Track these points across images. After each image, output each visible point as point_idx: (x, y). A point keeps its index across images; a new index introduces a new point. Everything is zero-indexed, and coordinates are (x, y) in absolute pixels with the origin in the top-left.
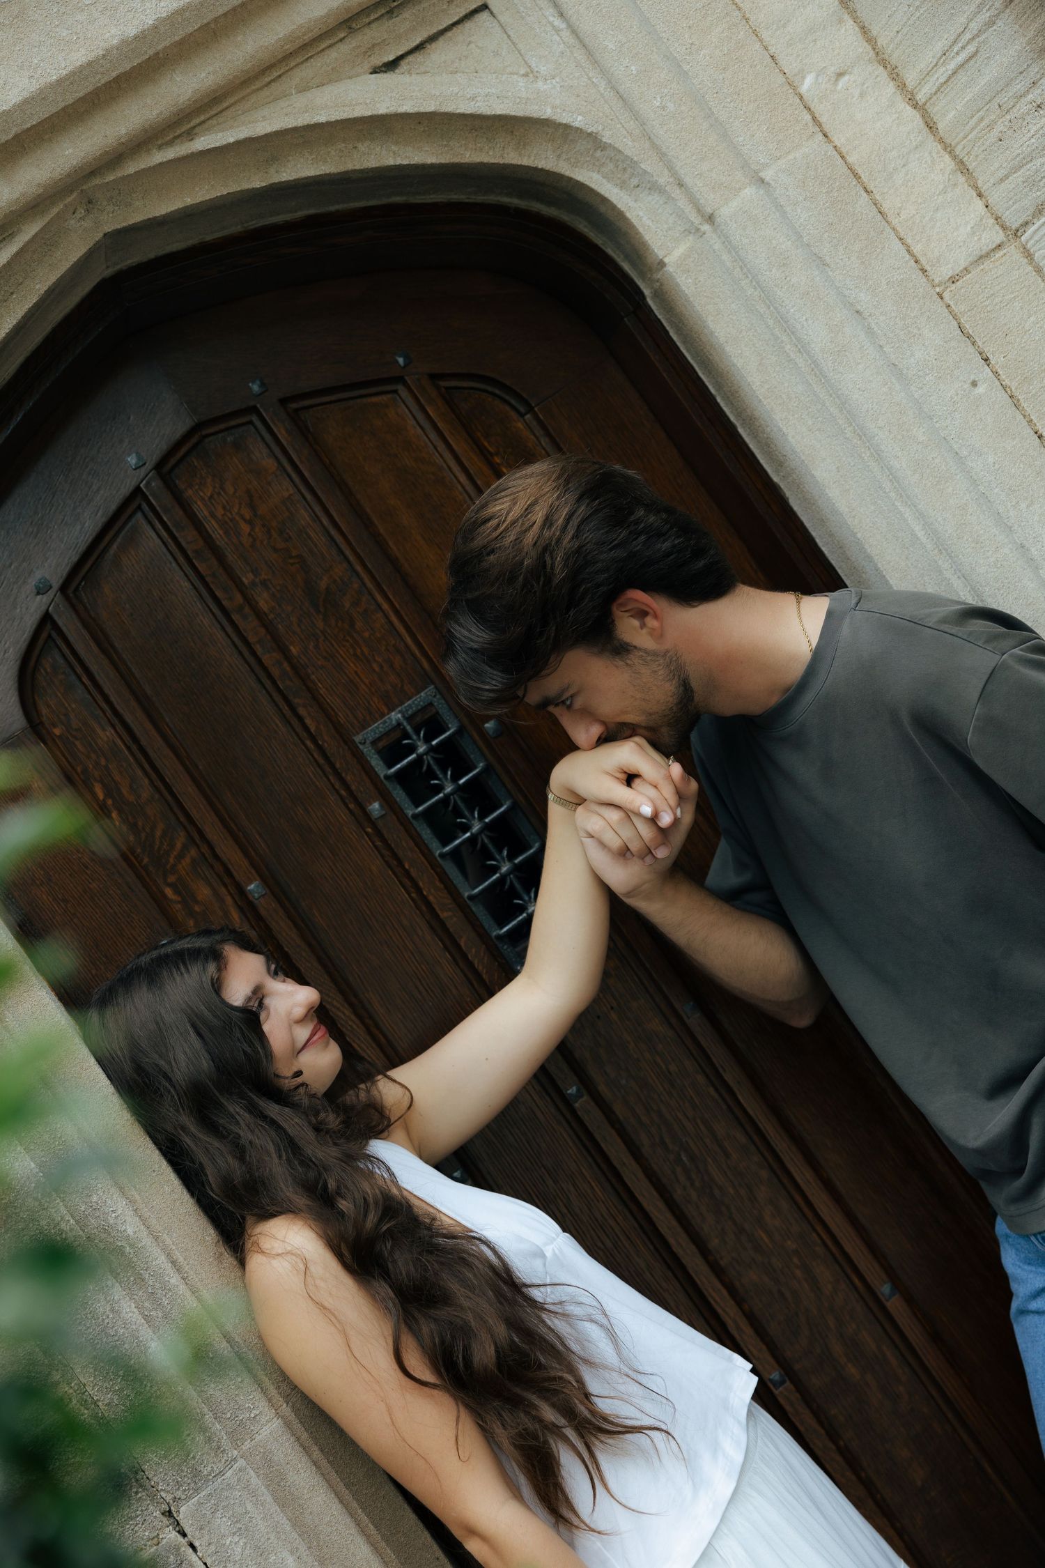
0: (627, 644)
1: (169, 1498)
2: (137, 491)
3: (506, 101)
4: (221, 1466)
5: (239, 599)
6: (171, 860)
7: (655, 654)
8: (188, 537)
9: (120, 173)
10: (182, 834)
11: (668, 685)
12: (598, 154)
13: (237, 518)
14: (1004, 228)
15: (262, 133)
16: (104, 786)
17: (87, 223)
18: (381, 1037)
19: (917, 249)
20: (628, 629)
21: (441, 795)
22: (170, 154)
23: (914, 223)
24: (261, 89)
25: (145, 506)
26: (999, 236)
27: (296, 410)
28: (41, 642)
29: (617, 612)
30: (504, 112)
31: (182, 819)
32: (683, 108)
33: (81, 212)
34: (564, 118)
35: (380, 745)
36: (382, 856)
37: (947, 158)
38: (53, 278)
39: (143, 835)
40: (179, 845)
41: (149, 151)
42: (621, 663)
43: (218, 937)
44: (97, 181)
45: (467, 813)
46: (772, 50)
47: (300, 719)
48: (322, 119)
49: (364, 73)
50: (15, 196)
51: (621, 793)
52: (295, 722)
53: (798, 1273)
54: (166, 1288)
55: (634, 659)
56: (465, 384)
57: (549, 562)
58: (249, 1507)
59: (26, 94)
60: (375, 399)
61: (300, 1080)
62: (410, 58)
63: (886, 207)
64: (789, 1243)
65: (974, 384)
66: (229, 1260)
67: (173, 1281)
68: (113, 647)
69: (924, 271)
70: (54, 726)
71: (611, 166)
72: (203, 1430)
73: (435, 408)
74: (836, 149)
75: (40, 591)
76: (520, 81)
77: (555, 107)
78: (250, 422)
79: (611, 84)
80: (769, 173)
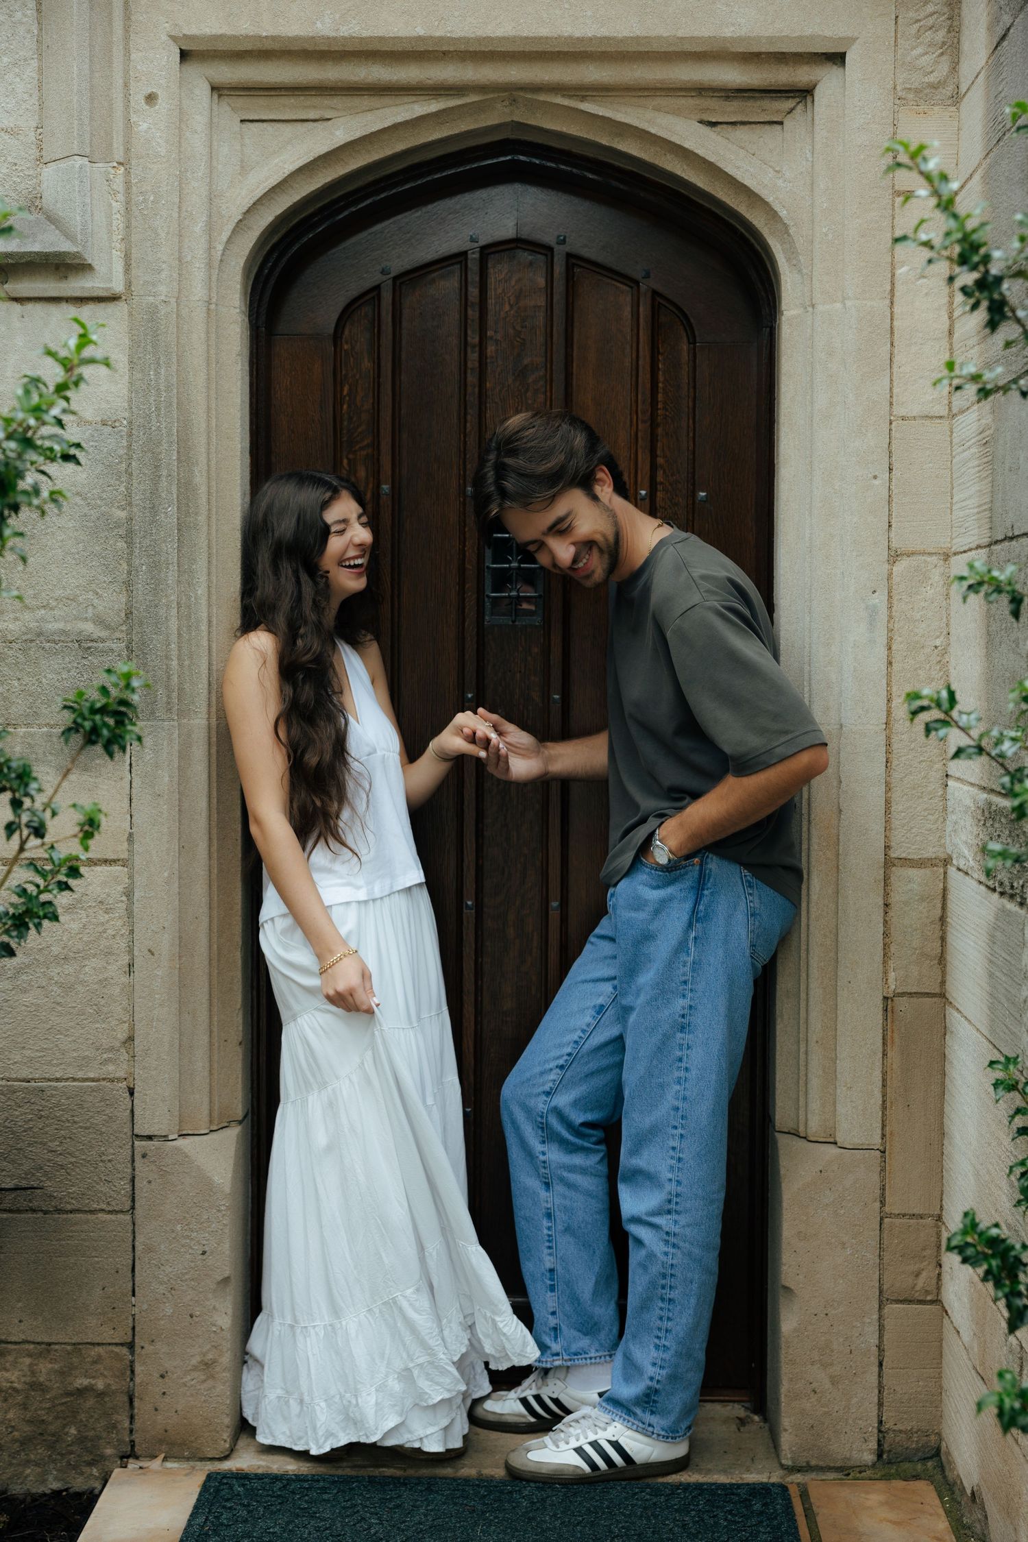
0: (598, 496)
2: (465, 253)
3: (755, 179)
4: (165, 717)
5: (477, 340)
6: (357, 447)
8: (474, 292)
9: (535, 97)
10: (371, 438)
12: (786, 235)
13: (507, 299)
14: (950, 409)
15: (618, 120)
16: (350, 390)
17: (508, 110)
19: (895, 391)
22: (566, 102)
23: (904, 376)
24: (636, 97)
25: (464, 263)
26: (945, 412)
27: (574, 264)
28: (367, 298)
30: (750, 186)
31: (375, 432)
32: (837, 241)
33: (508, 103)
34: (777, 207)
36: (459, 517)
37: (947, 354)
38: (472, 127)
39: (352, 426)
40: (365, 442)
41: (558, 94)
43: (344, 484)
44: (522, 94)
47: (466, 422)
48: (653, 131)
49: (695, 120)
50: (474, 78)
52: (463, 420)
53: (519, 866)
54: (197, 628)
56: (671, 308)
58: (165, 743)
59: (506, 35)
60: (618, 285)
62: (725, 126)
63: (896, 359)
64: (526, 848)
65: (875, 477)
67: (203, 628)
68: (400, 322)
69: (891, 404)
70: (347, 343)
71: (789, 246)
72: (169, 697)
73: (644, 310)
74: (892, 313)
75: (383, 272)
76: (771, 174)
77: (777, 198)
78: (546, 255)
79: (812, 205)
80: (849, 303)
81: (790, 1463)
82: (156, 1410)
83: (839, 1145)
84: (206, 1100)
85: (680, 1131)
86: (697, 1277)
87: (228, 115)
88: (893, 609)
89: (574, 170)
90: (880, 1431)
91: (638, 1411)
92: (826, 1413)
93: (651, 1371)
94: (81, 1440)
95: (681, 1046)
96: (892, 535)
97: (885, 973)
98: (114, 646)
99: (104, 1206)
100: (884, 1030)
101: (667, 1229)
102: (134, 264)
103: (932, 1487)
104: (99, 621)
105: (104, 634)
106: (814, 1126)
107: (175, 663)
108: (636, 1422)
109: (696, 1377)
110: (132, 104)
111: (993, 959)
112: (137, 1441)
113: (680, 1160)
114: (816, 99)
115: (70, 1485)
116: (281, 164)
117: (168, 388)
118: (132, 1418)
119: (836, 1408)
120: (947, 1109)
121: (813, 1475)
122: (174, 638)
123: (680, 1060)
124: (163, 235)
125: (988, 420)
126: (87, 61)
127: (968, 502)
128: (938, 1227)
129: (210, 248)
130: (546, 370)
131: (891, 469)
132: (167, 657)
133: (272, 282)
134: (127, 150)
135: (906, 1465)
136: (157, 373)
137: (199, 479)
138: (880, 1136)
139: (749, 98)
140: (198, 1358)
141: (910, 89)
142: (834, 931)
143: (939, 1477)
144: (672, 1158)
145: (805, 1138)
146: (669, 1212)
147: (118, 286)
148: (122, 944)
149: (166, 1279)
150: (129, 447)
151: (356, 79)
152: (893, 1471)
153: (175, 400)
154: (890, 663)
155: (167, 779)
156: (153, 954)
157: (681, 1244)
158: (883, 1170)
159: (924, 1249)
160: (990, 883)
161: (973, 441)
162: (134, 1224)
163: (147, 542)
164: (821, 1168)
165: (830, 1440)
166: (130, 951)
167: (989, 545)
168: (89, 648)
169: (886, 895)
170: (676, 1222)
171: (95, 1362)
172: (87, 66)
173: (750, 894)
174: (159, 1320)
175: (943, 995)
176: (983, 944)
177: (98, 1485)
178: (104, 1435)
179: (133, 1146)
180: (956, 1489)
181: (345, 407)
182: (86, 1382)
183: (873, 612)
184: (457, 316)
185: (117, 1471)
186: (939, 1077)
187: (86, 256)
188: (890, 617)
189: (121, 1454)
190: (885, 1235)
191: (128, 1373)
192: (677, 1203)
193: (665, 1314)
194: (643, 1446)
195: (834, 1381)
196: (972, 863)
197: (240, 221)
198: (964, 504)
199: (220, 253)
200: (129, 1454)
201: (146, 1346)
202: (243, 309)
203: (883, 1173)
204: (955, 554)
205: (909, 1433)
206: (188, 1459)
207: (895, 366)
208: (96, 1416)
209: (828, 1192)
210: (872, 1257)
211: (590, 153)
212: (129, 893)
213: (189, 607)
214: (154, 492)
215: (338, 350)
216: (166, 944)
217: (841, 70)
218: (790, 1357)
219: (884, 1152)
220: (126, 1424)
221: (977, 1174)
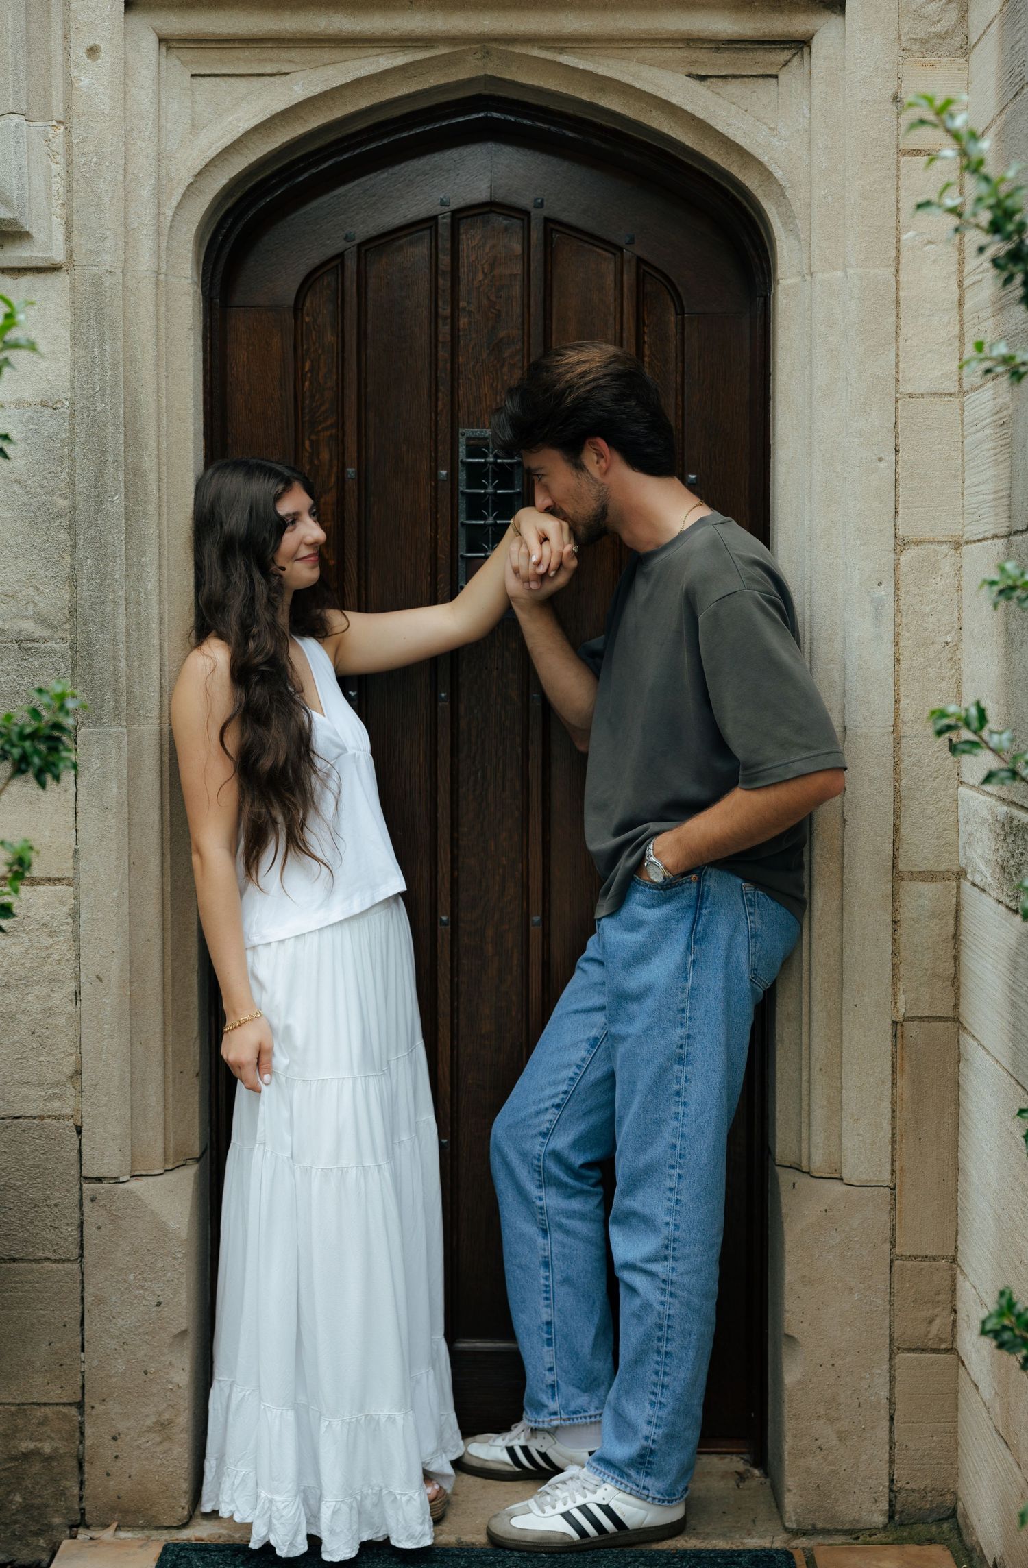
0: (584, 466)
1: (80, 720)
2: (434, 218)
3: (747, 137)
4: (113, 723)
5: (448, 312)
6: (320, 428)
7: (596, 481)
8: (445, 260)
9: (510, 48)
10: (335, 417)
11: (593, 502)
12: (781, 198)
13: (480, 268)
14: (961, 386)
15: (600, 73)
16: (312, 366)
17: (479, 63)
18: (364, 596)
19: (901, 366)
20: (589, 458)
21: (483, 491)
22: (543, 54)
23: (911, 350)
24: (618, 48)
25: (433, 228)
26: (954, 388)
27: (552, 230)
28: (329, 266)
29: (588, 447)
30: (740, 143)
31: (340, 410)
32: (836, 204)
33: (479, 55)
34: (772, 167)
35: (472, 442)
36: (431, 502)
37: (957, 327)
38: (442, 81)
39: (314, 404)
40: (329, 422)
41: (533, 46)
42: (575, 474)
43: (295, 475)
44: (495, 45)
45: (490, 510)
46: (901, 205)
47: (437, 400)
48: (638, 85)
49: (682, 73)
50: (443, 29)
51: (533, 542)
52: (433, 398)
53: (497, 878)
54: (148, 626)
55: (583, 476)
56: (656, 275)
57: (566, 395)
58: (113, 752)
60: (600, 251)
61: (282, 572)
62: (715, 80)
63: (902, 331)
64: (504, 859)
65: (880, 460)
66: (193, 640)
67: (154, 626)
68: (366, 293)
69: (897, 380)
70: (308, 315)
71: (784, 210)
72: (117, 701)
73: (628, 278)
74: (897, 282)
75: (347, 239)
76: (765, 131)
77: (771, 158)
78: (522, 220)
79: (810, 165)
80: (850, 271)
81: (794, 1526)
82: (108, 1475)
83: (845, 1181)
84: (160, 1137)
85: (677, 1171)
86: (695, 1327)
87: (177, 68)
88: (901, 602)
89: (552, 128)
90: (891, 1490)
91: (632, 1473)
92: (833, 1471)
93: (645, 1429)
94: (26, 1508)
95: (678, 1079)
96: (899, 522)
97: (894, 995)
98: (57, 646)
99: (50, 1255)
100: (894, 1057)
101: (664, 1277)
102: (75, 232)
103: (948, 1553)
104: (40, 619)
105: (45, 633)
106: (818, 1161)
107: (123, 664)
108: (630, 1484)
109: (693, 1435)
110: (73, 57)
111: (1015, 987)
112: (87, 1509)
113: (677, 1202)
114: (813, 50)
115: (14, 1558)
116: (235, 122)
117: (114, 366)
118: (82, 1483)
119: (844, 1467)
120: (962, 1143)
121: (820, 1539)
122: (122, 637)
123: (678, 1094)
124: (107, 200)
125: (1005, 398)
126: (24, 11)
127: (982, 487)
128: (952, 1269)
129: (159, 214)
130: (523, 343)
131: (897, 451)
132: (115, 658)
133: (227, 250)
134: (68, 108)
135: (921, 1527)
136: (102, 350)
137: (149, 464)
138: (889, 1172)
139: (741, 49)
140: (154, 1419)
141: (915, 39)
142: (839, 950)
143: (955, 1541)
144: (669, 1199)
145: (808, 1173)
146: (666, 1258)
147: (59, 256)
148: (67, 969)
149: (117, 1333)
150: (72, 430)
151: (317, 30)
152: (905, 1534)
153: (122, 379)
154: (897, 661)
155: (115, 790)
156: (101, 981)
157: (679, 1293)
158: (893, 1208)
159: (938, 1294)
160: (1012, 904)
161: (988, 421)
162: (83, 1274)
163: (92, 533)
164: (826, 1207)
165: (837, 1501)
166: (77, 978)
167: (1008, 536)
168: (30, 649)
169: (895, 911)
170: (673, 1269)
171: (41, 1424)
172: (22, 17)
173: (751, 914)
174: (110, 1377)
175: (956, 1019)
176: (1003, 970)
177: (45, 1558)
178: (52, 1502)
179: (81, 1189)
180: (975, 1555)
181: (307, 384)
182: (31, 1445)
183: (878, 605)
184: (427, 285)
185: (66, 1543)
186: (953, 1107)
187: (23, 223)
188: (898, 611)
189: (70, 1523)
190: (896, 1279)
191: (78, 1435)
192: (674, 1249)
193: (661, 1368)
194: (636, 1509)
195: (841, 1437)
196: (990, 880)
197: (192, 184)
198: (977, 489)
199: (169, 219)
200: (79, 1523)
201: (97, 1405)
202: (196, 279)
203: (893, 1212)
204: (967, 543)
205: (922, 1492)
206: (143, 1528)
207: (901, 340)
208: (43, 1482)
209: (833, 1232)
210: (881, 1302)
211: (569, 110)
212: (75, 915)
213: (138, 603)
214: (100, 479)
215: (299, 323)
216: (115, 969)
217: (840, 19)
218: (794, 1411)
219: (894, 1189)
220: (76, 1491)
221: (998, 1219)
